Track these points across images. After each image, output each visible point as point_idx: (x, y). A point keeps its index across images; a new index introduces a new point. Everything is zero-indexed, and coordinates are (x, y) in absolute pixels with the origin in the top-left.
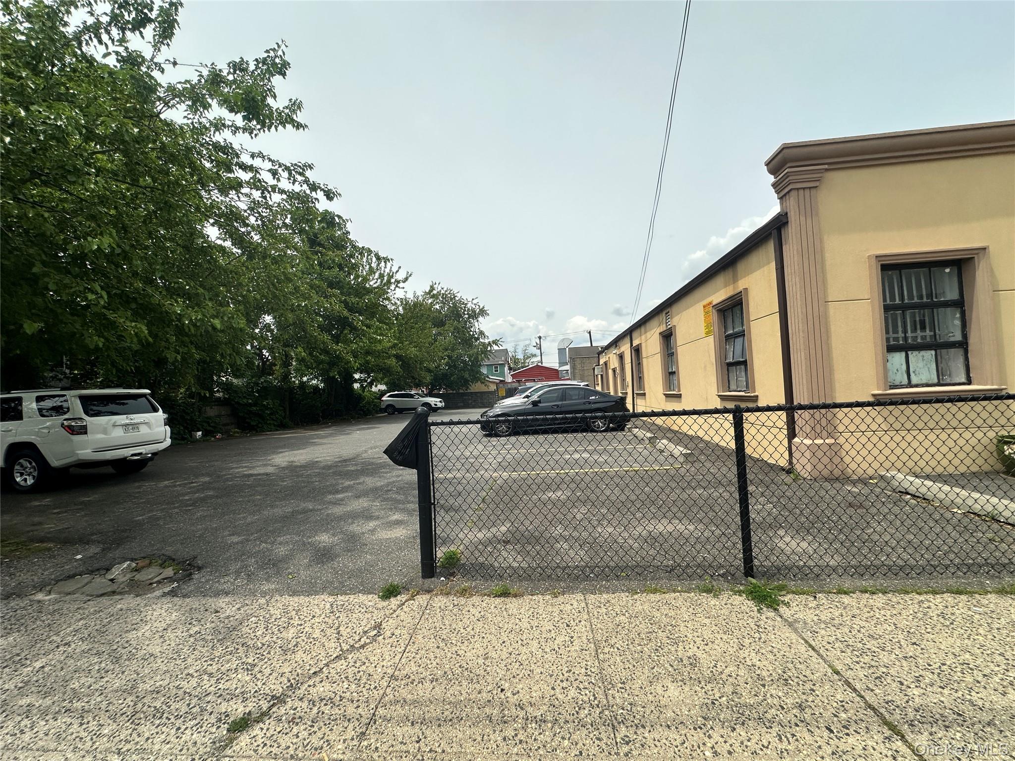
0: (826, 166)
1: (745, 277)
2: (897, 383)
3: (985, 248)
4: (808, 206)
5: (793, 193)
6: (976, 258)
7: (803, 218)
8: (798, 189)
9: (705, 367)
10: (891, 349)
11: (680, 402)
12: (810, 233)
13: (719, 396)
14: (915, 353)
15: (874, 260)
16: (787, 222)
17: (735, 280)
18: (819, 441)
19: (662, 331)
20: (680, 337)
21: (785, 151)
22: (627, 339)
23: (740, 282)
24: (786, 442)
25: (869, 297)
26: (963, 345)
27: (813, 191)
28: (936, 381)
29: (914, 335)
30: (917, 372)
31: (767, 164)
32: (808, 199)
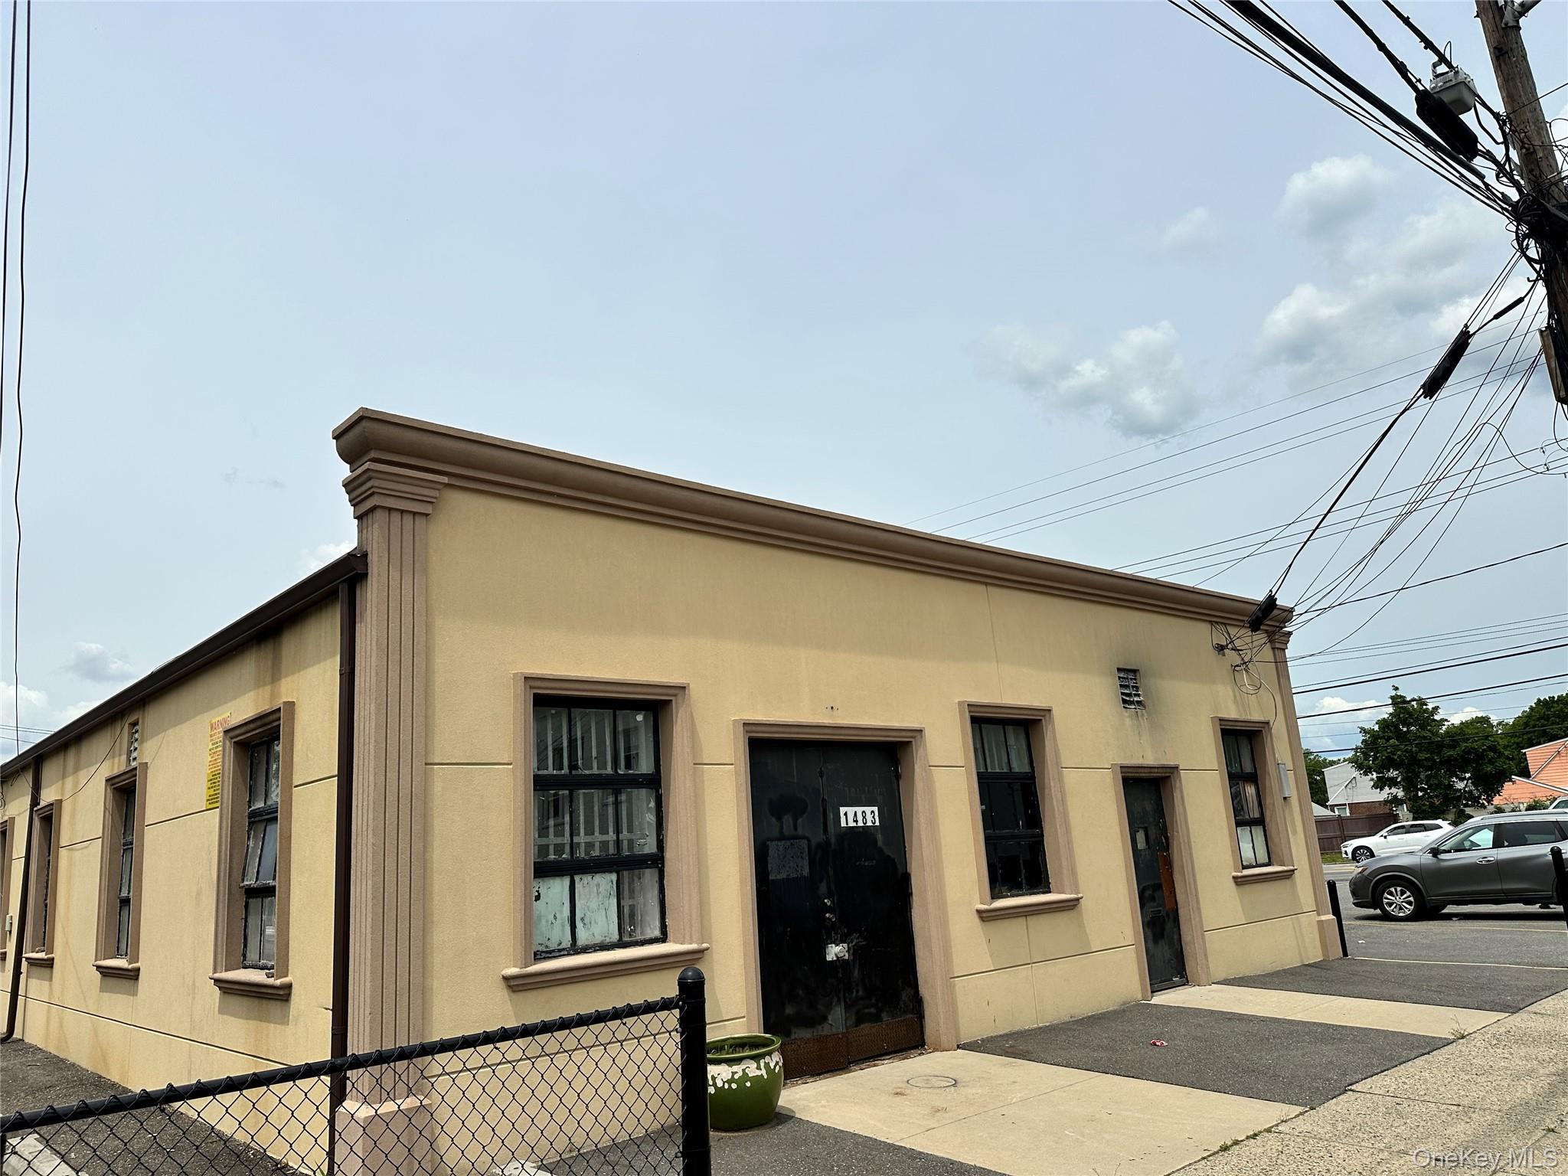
0: (446, 480)
1: (293, 673)
2: (553, 946)
3: (685, 687)
4: (408, 550)
5: (379, 515)
6: (674, 702)
7: (395, 575)
8: (390, 510)
9: (199, 893)
10: (543, 870)
11: (134, 993)
12: (407, 608)
13: (217, 981)
14: (587, 878)
15: (521, 683)
16: (366, 575)
17: (275, 674)
18: (389, 1107)
19: (116, 772)
20: (155, 801)
21: (364, 423)
22: (25, 783)
23: (283, 680)
24: (326, 1109)
25: (511, 760)
26: (657, 861)
27: (420, 522)
28: (615, 937)
29: (589, 839)
30: (587, 920)
31: (338, 437)
32: (408, 536)
